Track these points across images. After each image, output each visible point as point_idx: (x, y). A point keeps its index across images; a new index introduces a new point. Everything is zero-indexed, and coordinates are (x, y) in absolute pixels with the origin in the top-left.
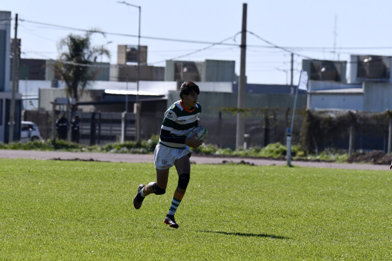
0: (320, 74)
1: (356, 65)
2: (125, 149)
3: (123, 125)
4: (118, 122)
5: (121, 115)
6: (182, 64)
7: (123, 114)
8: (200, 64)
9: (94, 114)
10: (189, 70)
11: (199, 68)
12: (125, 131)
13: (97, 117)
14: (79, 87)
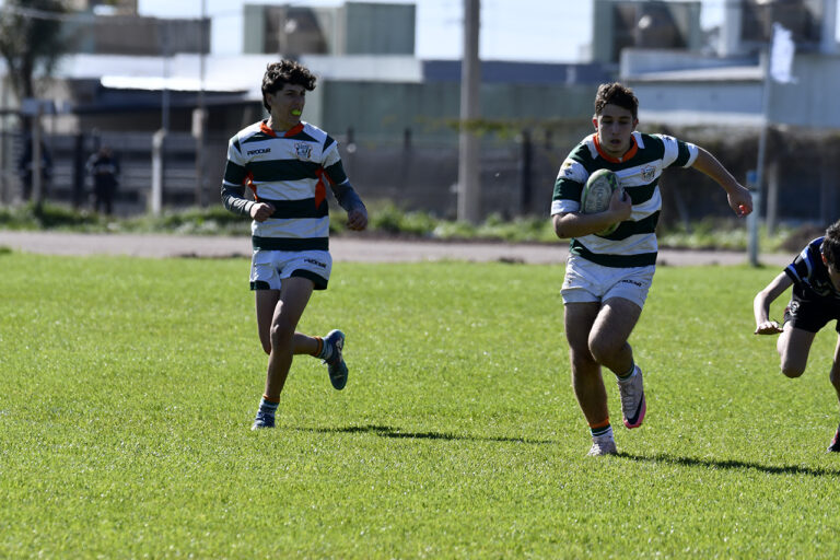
0: (636, 35)
1: (737, 13)
2: (211, 225)
3: (157, 165)
4: (144, 157)
5: (151, 141)
6: (281, 13)
7: (157, 139)
8: (328, 12)
9: (80, 139)
10: (301, 27)
11: (324, 22)
12: (164, 178)
13: (90, 144)
14: (39, 71)
